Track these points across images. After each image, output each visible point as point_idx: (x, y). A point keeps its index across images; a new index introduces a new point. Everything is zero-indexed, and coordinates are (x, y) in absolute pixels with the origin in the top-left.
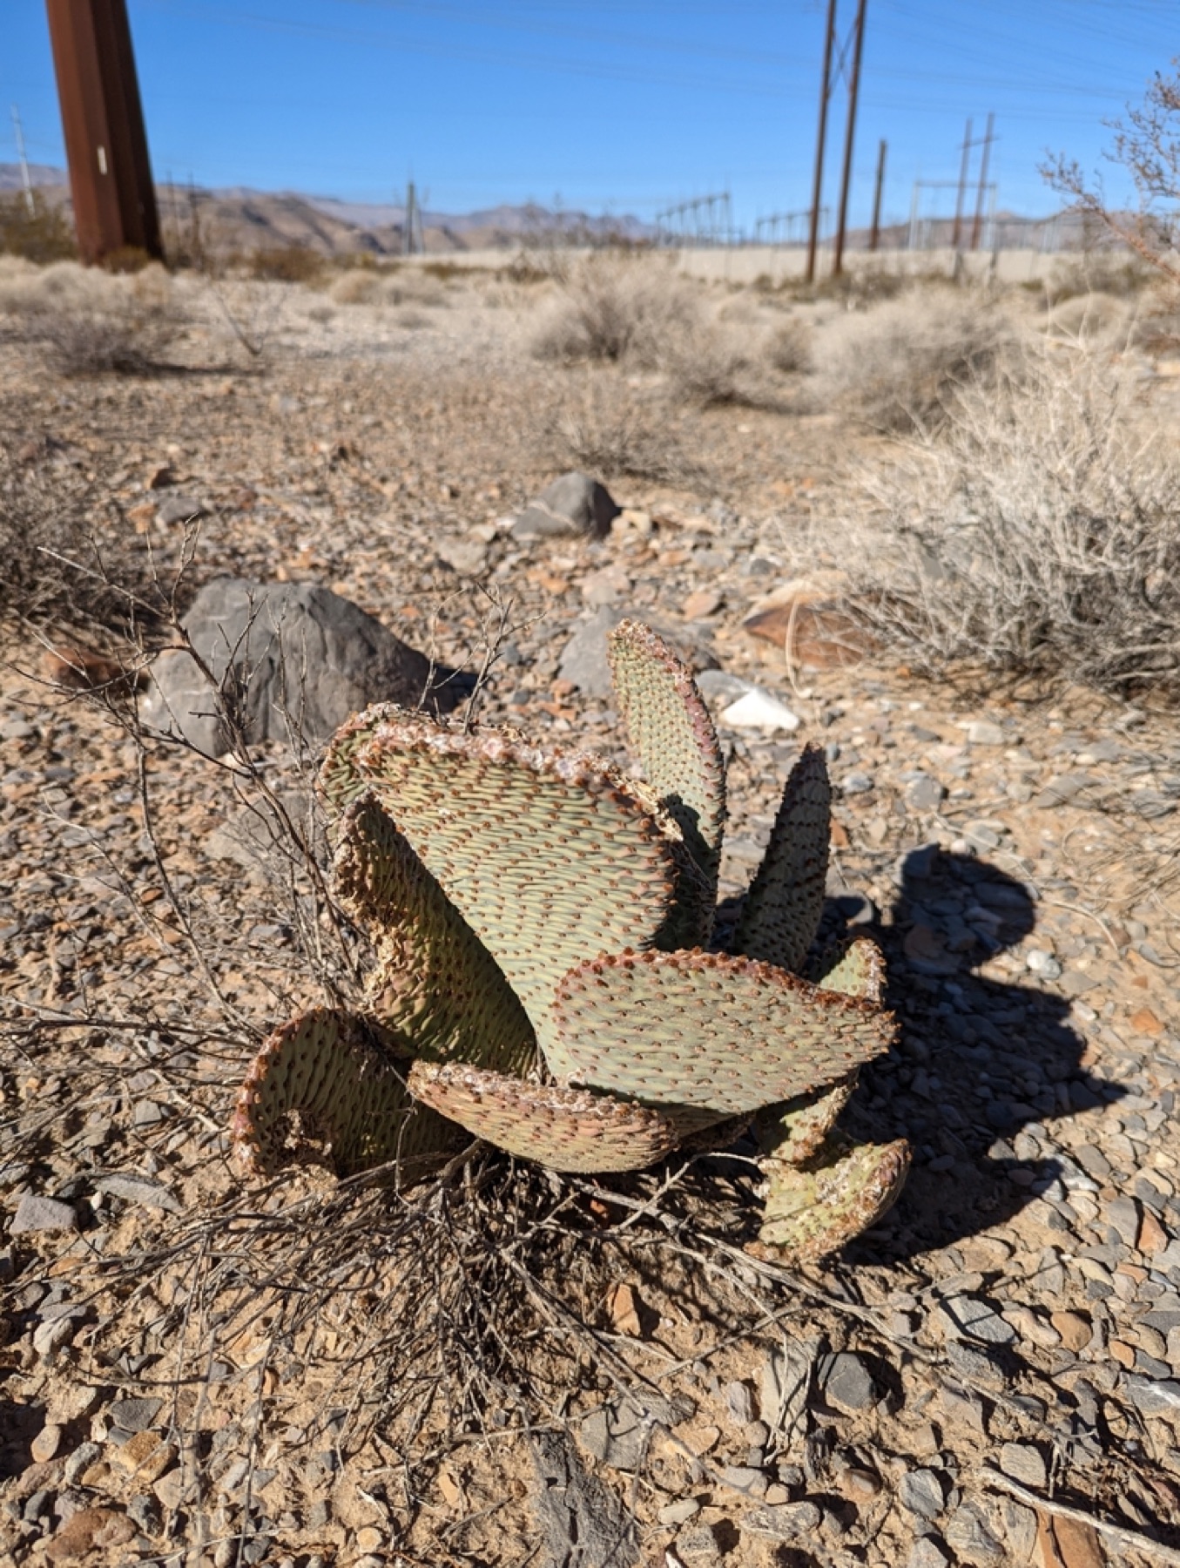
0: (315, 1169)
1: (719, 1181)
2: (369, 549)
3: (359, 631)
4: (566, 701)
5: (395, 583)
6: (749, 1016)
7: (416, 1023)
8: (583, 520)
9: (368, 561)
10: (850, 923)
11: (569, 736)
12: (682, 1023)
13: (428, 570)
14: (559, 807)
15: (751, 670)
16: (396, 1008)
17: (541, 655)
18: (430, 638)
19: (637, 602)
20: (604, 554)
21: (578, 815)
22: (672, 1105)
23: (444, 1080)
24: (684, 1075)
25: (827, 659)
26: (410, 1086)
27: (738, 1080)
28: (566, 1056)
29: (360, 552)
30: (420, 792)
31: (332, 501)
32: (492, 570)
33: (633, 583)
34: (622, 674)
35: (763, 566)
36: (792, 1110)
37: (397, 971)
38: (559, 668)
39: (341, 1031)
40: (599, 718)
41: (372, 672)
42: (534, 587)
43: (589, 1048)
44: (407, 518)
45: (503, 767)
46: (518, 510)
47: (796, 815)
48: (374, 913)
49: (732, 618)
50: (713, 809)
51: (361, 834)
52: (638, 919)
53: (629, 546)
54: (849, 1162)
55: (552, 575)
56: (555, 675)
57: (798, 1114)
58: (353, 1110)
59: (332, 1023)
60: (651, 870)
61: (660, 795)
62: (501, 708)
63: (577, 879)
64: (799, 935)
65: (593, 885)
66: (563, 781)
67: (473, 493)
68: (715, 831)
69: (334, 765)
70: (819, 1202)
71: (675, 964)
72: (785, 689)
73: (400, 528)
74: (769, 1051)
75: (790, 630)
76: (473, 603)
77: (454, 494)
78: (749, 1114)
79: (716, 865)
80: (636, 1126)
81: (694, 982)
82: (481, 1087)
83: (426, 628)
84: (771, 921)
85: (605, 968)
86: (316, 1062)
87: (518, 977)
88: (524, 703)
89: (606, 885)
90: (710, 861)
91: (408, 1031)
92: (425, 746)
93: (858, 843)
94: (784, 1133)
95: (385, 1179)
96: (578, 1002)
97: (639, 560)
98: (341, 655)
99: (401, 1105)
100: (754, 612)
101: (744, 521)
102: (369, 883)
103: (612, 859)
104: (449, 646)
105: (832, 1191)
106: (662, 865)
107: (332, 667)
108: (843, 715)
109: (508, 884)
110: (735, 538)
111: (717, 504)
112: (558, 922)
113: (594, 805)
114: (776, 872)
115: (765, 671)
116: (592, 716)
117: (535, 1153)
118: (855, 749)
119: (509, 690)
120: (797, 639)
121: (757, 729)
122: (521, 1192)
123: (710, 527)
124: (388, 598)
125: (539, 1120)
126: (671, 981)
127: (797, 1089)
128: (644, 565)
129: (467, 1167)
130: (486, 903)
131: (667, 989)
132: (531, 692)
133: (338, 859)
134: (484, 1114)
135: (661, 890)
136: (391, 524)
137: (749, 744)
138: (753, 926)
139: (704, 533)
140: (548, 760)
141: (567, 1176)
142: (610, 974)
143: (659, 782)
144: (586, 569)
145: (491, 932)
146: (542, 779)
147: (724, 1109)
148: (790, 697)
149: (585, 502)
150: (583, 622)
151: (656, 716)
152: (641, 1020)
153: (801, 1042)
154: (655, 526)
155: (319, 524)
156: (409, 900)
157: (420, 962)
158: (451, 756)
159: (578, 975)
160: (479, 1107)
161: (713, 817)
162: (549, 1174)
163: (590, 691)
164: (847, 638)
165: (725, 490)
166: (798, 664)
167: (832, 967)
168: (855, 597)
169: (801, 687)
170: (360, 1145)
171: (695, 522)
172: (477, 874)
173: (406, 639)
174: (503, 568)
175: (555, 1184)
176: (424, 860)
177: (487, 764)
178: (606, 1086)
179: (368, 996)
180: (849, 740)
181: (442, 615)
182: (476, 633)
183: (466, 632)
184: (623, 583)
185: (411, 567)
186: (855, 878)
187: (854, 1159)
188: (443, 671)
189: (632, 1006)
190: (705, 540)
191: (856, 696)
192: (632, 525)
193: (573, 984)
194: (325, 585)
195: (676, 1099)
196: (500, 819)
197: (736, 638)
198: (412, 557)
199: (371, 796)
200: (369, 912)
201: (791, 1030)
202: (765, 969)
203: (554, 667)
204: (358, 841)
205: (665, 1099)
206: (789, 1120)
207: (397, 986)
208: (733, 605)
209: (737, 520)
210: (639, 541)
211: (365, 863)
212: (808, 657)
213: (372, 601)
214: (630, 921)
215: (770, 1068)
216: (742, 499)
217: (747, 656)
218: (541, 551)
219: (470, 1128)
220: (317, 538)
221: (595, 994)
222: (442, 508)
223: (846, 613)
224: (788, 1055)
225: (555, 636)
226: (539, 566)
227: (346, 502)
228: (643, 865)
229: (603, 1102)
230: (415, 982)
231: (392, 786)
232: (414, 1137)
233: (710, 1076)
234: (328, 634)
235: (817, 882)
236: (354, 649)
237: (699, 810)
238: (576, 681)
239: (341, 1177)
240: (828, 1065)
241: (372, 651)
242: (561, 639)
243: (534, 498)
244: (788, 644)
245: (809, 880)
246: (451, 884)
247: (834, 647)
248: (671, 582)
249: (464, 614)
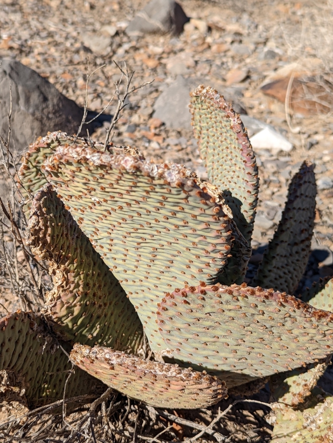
0: (15, 404)
1: (246, 413)
2: (43, 38)
3: (38, 87)
4: (157, 131)
5: (58, 59)
6: (272, 323)
7: (75, 321)
8: (168, 24)
9: (42, 46)
10: (321, 265)
11: (159, 152)
12: (232, 326)
13: (77, 52)
14: (165, 199)
15: (265, 115)
16: (63, 312)
17: (143, 104)
18: (78, 92)
19: (199, 74)
20: (179, 45)
21: (176, 204)
22: (223, 372)
23: (93, 356)
24: (231, 355)
25: (309, 110)
26: (71, 358)
27: (263, 359)
28: (161, 341)
29: (37, 40)
30: (81, 187)
31: (21, 10)
32: (114, 52)
33: (196, 62)
34: (197, 117)
35: (272, 54)
36: (292, 376)
37: (64, 291)
38: (154, 112)
39: (31, 324)
40: (176, 141)
41: (45, 111)
42: (139, 63)
43: (176, 338)
44: (65, 21)
45: (133, 174)
46: (129, 18)
47: (297, 203)
48: (51, 256)
49: (253, 84)
50: (251, 200)
51: (44, 210)
52: (208, 265)
53: (194, 40)
54: (323, 405)
55: (149, 57)
56: (151, 116)
57: (295, 378)
58: (38, 370)
59: (26, 320)
60: (218, 237)
61: (220, 191)
62: (119, 134)
63: (173, 241)
64: (295, 273)
65: (182, 244)
66: (169, 184)
67: (103, 7)
68: (251, 213)
69: (27, 168)
70: (305, 428)
71: (231, 293)
72: (284, 127)
73: (61, 26)
74: (282, 343)
75: (288, 93)
76: (103, 72)
77: (92, 7)
78: (267, 377)
79: (251, 232)
80: (204, 385)
81: (241, 303)
82: (115, 361)
83: (76, 86)
84: (280, 265)
85: (189, 293)
86: (17, 342)
87: (134, 295)
88: (133, 132)
89: (190, 245)
90: (248, 230)
91: (70, 325)
92: (86, 160)
93: (325, 218)
94: (286, 389)
95: (57, 411)
96: (172, 312)
97: (200, 49)
98: (27, 100)
99: (65, 367)
100: (267, 81)
101: (261, 28)
102: (48, 239)
103: (195, 230)
104: (90, 97)
105: (313, 422)
106: (225, 234)
107: (22, 108)
108: (317, 143)
109: (131, 242)
110: (255, 37)
111: (245, 17)
112: (160, 265)
113: (186, 198)
114: (284, 237)
115: (273, 116)
116: (172, 140)
117: (142, 397)
118: (324, 163)
119: (124, 124)
120: (292, 99)
121: (268, 150)
122: (133, 417)
123: (241, 30)
124: (54, 68)
125: (147, 380)
126: (227, 302)
127: (296, 365)
128: (202, 52)
129: (103, 404)
130: (117, 252)
131: (225, 307)
132: (137, 126)
133: (30, 225)
134: (115, 376)
135: (223, 249)
136: (56, 24)
137: (263, 159)
138: (270, 268)
139: (238, 34)
140: (160, 171)
141: (159, 410)
142: (191, 297)
143: (218, 182)
144: (169, 53)
145: (119, 269)
146: (156, 182)
147: (253, 375)
148: (287, 132)
149: (169, 14)
150: (168, 85)
151: (217, 144)
152: (208, 324)
153: (301, 339)
154: (210, 29)
155: (13, 23)
156: (72, 249)
157: (77, 286)
158: (102, 167)
159: (172, 297)
160: (112, 372)
161: (251, 204)
162: (149, 408)
163: (171, 125)
164: (321, 98)
165: (250, 9)
166: (292, 112)
167: (316, 293)
168: (327, 74)
169: (294, 126)
170: (41, 390)
171: (232, 27)
172: (113, 236)
173: (64, 92)
174: (121, 51)
175: (153, 414)
176: (81, 226)
177: (123, 172)
178: (185, 360)
179: (47, 305)
180: (321, 158)
181: (85, 78)
182: (105, 90)
183: (99, 89)
184: (191, 62)
185: (67, 50)
186: (324, 239)
187: (326, 404)
188: (91, 113)
189: (203, 316)
190: (238, 38)
191: (325, 132)
192: (196, 28)
193: (169, 302)
194: (17, 59)
195: (226, 368)
196: (129, 205)
197: (256, 96)
198: (68, 44)
199: (50, 187)
200: (49, 256)
201: (296, 332)
202: (284, 297)
203: (150, 111)
204: (42, 214)
205: (220, 368)
206: (289, 381)
207: (64, 299)
208: (254, 77)
209: (256, 27)
210: (200, 38)
211: (46, 227)
212: (299, 109)
213: (44, 70)
214: (203, 266)
215: (282, 353)
216: (260, 14)
217: (262, 107)
218: (143, 42)
219: (105, 382)
220: (13, 31)
221: (182, 308)
222: (85, 15)
223: (322, 84)
224: (293, 345)
225: (151, 93)
226: (142, 51)
227: (29, 11)
228: (214, 234)
229: (186, 371)
230: (75, 297)
231: (64, 183)
232: (72, 386)
233: (247, 356)
234: (20, 88)
235: (307, 243)
236: (35, 98)
237: (242, 200)
238: (163, 120)
239: (31, 408)
240: (316, 352)
241: (45, 99)
242: (154, 95)
243: (139, 10)
244: (287, 101)
245: (302, 241)
246: (96, 241)
247: (313, 103)
248: (218, 62)
249: (98, 78)
